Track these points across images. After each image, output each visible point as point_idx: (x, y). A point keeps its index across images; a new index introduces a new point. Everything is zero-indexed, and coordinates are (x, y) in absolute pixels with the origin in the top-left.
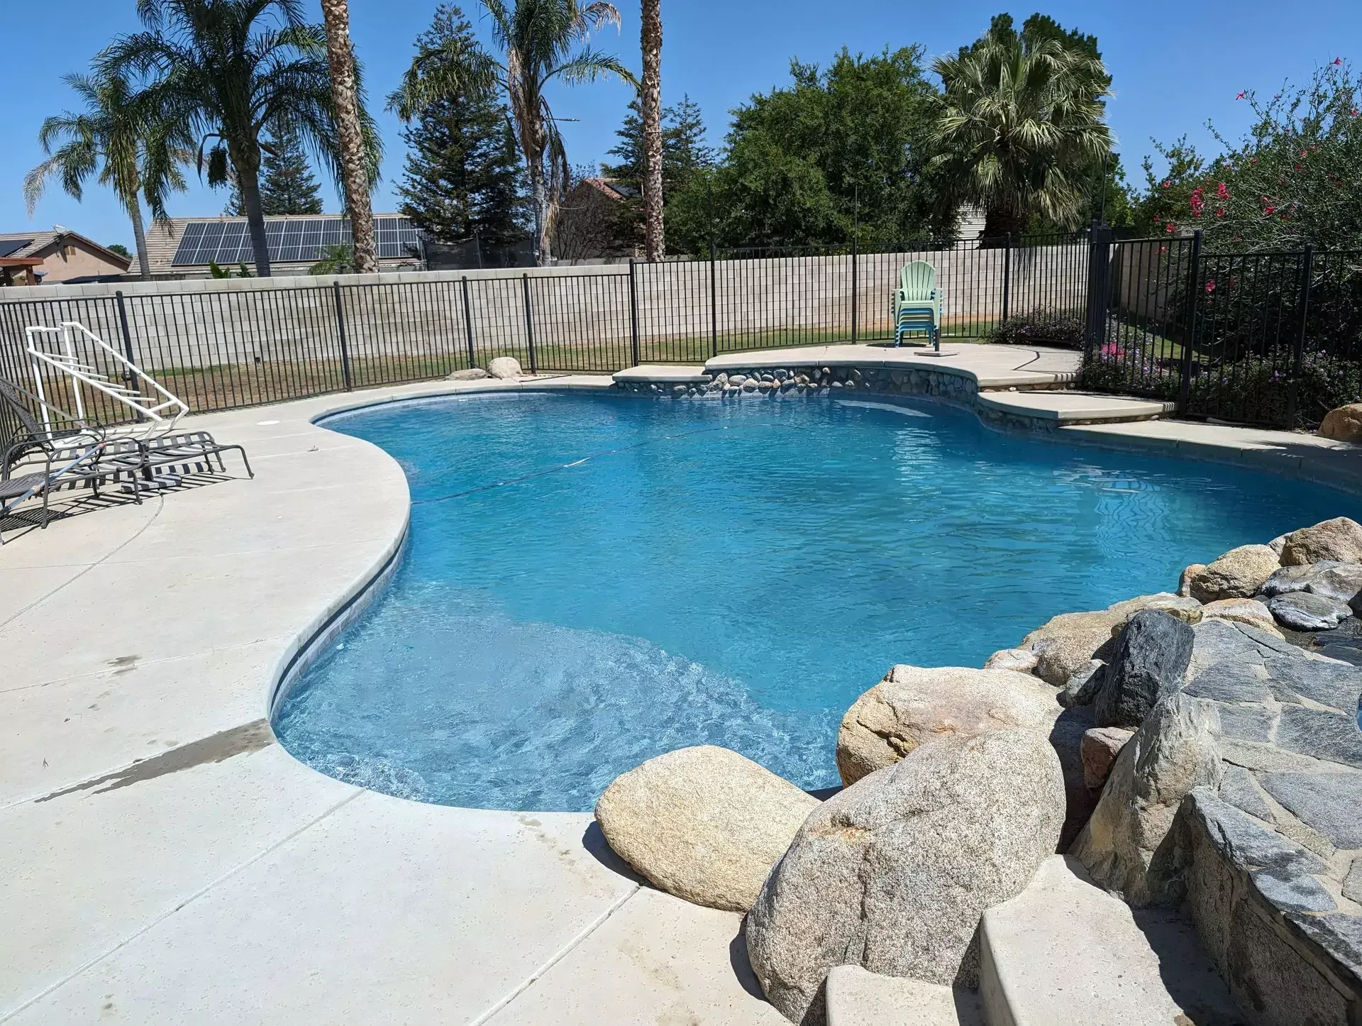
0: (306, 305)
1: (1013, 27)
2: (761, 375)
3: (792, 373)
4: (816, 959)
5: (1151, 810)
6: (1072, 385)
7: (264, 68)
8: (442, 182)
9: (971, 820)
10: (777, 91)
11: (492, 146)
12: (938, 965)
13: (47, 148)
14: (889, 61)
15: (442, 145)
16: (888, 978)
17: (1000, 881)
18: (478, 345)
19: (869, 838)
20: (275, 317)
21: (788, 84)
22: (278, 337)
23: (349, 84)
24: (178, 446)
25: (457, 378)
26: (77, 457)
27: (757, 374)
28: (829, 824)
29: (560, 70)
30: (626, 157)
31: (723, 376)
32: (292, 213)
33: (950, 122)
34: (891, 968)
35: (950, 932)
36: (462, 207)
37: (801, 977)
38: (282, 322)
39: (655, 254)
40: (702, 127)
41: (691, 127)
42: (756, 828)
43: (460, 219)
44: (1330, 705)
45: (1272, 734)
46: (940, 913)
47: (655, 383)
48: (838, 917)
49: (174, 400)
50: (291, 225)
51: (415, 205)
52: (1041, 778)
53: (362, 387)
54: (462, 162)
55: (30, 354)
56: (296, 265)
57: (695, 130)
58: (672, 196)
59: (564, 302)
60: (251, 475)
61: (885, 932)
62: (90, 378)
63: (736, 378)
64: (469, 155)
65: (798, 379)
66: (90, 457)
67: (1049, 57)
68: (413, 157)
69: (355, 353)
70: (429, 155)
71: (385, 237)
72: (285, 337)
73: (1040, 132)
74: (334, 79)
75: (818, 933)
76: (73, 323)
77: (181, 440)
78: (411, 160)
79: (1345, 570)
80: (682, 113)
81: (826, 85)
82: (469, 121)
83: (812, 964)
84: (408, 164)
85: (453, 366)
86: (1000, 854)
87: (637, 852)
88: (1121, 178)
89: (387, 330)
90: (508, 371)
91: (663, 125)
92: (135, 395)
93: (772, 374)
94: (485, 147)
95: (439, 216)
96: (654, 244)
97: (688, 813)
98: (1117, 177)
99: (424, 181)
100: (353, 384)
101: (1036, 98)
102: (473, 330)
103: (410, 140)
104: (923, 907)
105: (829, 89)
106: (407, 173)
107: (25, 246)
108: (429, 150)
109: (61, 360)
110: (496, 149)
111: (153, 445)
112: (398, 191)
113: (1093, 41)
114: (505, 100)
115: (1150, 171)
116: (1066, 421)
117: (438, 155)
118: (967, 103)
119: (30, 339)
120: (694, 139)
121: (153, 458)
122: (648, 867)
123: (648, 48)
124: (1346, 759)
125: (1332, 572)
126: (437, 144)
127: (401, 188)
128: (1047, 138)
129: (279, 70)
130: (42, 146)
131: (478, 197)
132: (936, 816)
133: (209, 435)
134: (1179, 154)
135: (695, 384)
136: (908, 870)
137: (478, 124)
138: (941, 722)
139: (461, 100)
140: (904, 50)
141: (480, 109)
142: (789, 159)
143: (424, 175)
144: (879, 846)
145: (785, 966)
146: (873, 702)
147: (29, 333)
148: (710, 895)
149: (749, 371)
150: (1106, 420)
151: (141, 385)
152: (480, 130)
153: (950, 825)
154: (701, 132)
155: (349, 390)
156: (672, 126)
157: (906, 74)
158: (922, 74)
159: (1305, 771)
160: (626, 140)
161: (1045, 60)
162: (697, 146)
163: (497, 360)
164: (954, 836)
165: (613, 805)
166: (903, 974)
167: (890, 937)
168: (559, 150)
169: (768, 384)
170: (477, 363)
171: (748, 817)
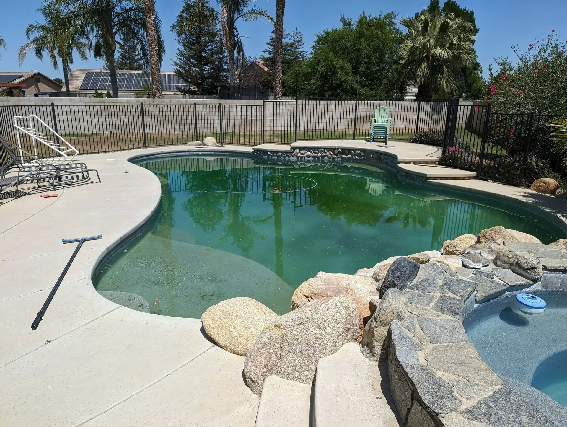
0: (132, 111)
1: (439, 5)
2: (313, 151)
3: (326, 151)
4: (264, 373)
5: (378, 328)
6: (437, 163)
7: (118, 9)
8: (193, 61)
9: (318, 328)
10: (334, 29)
11: (213, 46)
12: (303, 376)
13: (28, 38)
14: (382, 19)
15: (193, 44)
16: (286, 380)
17: (326, 349)
18: (200, 132)
19: (285, 332)
20: (119, 115)
21: (339, 26)
22: (119, 123)
23: (153, 19)
24: (71, 168)
25: (190, 145)
26: (32, 170)
27: (311, 150)
28: (274, 327)
29: (243, 16)
30: (270, 54)
31: (297, 151)
32: (131, 69)
33: (406, 46)
34: (287, 377)
35: (307, 366)
36: (200, 71)
37: (258, 379)
38: (122, 117)
39: (277, 96)
40: (303, 42)
41: (298, 42)
42: (255, 327)
43: (199, 76)
44: (457, 296)
45: (432, 305)
46: (305, 359)
47: (270, 152)
48: (272, 359)
49: (73, 148)
50: (130, 75)
51: (180, 70)
52: (346, 315)
53: (151, 146)
54: (201, 52)
55: (16, 127)
56: (131, 91)
57: (300, 43)
58: (287, 72)
59: (238, 115)
60: (100, 182)
61: (286, 365)
62: (40, 138)
63: (303, 152)
64: (204, 50)
65: (328, 153)
66: (36, 171)
67: (449, 20)
68: (180, 49)
69: (148, 131)
70: (187, 48)
71: (169, 82)
72: (122, 123)
73: (443, 52)
74: (147, 16)
75: (265, 364)
76: (33, 115)
77: (73, 166)
78: (180, 51)
79: (494, 247)
80: (294, 36)
81: (355, 28)
82: (205, 35)
83: (262, 374)
84: (178, 52)
85: (189, 139)
86: (327, 339)
87: (213, 334)
88: (481, 73)
89: (165, 123)
90: (211, 143)
91: (286, 41)
92: (58, 146)
93: (318, 151)
94: (211, 46)
95: (190, 75)
96: (277, 92)
97: (232, 321)
98: (479, 72)
99: (185, 59)
100: (147, 145)
101: (442, 38)
102: (198, 125)
103: (180, 42)
104: (300, 357)
105: (356, 29)
106: (178, 56)
107: (19, 78)
108: (187, 47)
109: (28, 130)
110: (215, 47)
111: (62, 167)
112: (173, 63)
113: (472, 13)
114: (219, 27)
115: (491, 71)
116: (430, 178)
117: (191, 49)
118: (414, 39)
119: (16, 121)
120: (299, 47)
121: (61, 173)
122: (216, 339)
123: (279, 9)
124: (452, 314)
125: (490, 247)
126: (191, 44)
127: (175, 62)
128: (446, 55)
129: (125, 10)
130: (26, 37)
131: (207, 67)
132: (307, 326)
133: (85, 164)
134: (504, 65)
135: (286, 152)
136: (295, 344)
137: (209, 36)
138: (327, 293)
139: (201, 26)
140: (388, 14)
141: (209, 30)
142: (337, 59)
143: (184, 57)
144: (287, 335)
145: (254, 375)
146: (307, 285)
147: (15, 119)
148: (237, 350)
149: (308, 149)
150: (446, 179)
151: (60, 141)
152: (209, 39)
153: (311, 329)
154: (302, 44)
155: (146, 147)
156: (290, 42)
157: (389, 25)
158: (395, 25)
159: (436, 318)
160: (270, 47)
161: (447, 21)
162: (300, 50)
163: (207, 138)
164: (312, 333)
165: (207, 316)
166: (291, 379)
167: (288, 366)
168: (241, 49)
169: (316, 155)
170: (199, 139)
171: (253, 323)
